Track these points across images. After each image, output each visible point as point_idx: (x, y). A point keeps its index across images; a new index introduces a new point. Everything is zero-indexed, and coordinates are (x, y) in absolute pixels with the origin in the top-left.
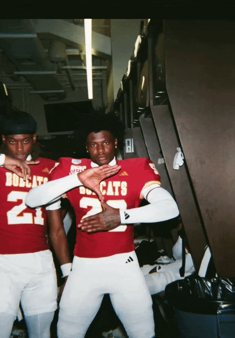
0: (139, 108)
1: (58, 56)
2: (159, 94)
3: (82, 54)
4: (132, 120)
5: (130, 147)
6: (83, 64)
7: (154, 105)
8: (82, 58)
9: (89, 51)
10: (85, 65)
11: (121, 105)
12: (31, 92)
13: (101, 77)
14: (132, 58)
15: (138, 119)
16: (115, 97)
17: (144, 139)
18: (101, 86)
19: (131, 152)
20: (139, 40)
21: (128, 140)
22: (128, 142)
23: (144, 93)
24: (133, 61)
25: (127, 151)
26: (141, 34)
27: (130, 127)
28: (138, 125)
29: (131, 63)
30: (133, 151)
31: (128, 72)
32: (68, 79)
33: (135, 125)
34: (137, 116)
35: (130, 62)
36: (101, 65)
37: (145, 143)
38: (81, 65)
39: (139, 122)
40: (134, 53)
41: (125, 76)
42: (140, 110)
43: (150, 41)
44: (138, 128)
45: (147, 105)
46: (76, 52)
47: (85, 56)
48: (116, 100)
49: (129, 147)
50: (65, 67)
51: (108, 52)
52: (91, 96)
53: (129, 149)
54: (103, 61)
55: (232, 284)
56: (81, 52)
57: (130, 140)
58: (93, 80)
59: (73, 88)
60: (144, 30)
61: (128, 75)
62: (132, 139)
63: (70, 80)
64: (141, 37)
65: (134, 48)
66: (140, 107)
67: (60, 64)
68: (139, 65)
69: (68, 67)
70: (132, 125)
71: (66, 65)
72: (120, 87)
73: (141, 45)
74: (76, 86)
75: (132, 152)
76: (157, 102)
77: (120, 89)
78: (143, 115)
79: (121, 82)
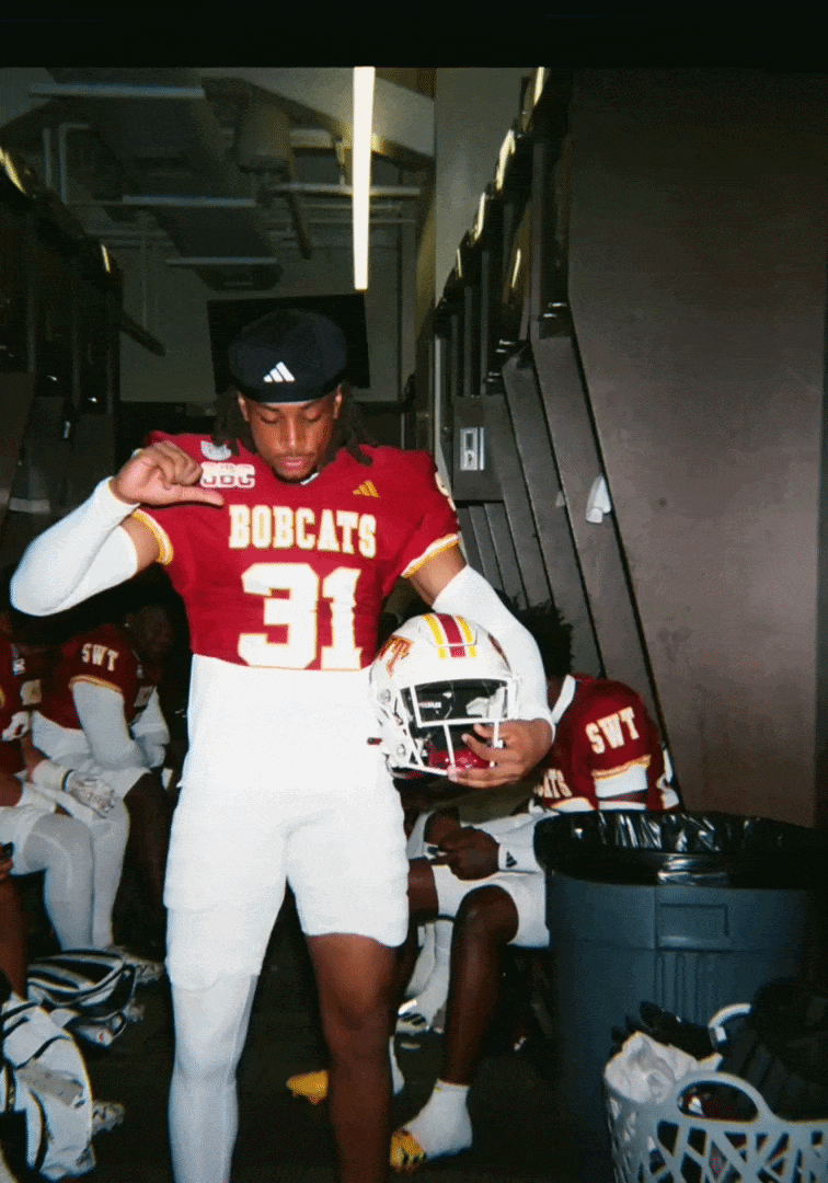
0: (501, 342)
1: (263, 154)
2: (553, 310)
3: (341, 146)
4: (483, 375)
5: (474, 454)
6: (342, 180)
7: (543, 335)
8: (342, 159)
9: (363, 141)
10: (349, 182)
11: (454, 319)
12: (169, 261)
13: (400, 216)
14: (490, 188)
15: (499, 370)
16: (439, 295)
17: (513, 430)
18: (399, 248)
19: (476, 468)
20: (508, 145)
21: (469, 432)
22: (470, 438)
23: (517, 297)
24: (493, 198)
25: (465, 466)
26: (516, 128)
27: (476, 391)
28: (498, 387)
29: (487, 203)
30: (482, 467)
31: (480, 227)
32: (289, 220)
33: (493, 389)
34: (497, 363)
35: (483, 198)
36: (400, 183)
37: (515, 442)
38: (337, 182)
39: (500, 378)
40: (495, 176)
41: (468, 237)
42: (503, 347)
43: (539, 152)
44: (498, 398)
45: (523, 336)
46: (322, 139)
47: (349, 152)
48: (441, 303)
49: (469, 452)
50: (284, 187)
51: (424, 147)
52: (361, 281)
53: (470, 459)
54: (406, 173)
55: (712, 828)
56: (339, 138)
57: (473, 432)
58: (373, 228)
59: (306, 251)
60: (525, 123)
61: (477, 235)
62: (482, 430)
63: (297, 226)
64: (516, 138)
65: (498, 163)
66: (505, 340)
67: (267, 177)
68: (509, 210)
69: (295, 186)
70: (483, 389)
71: (287, 179)
72: (453, 265)
73: (513, 160)
74: (315, 241)
75: (479, 470)
76: (549, 329)
77: (454, 273)
78: (514, 361)
79: (458, 251)
